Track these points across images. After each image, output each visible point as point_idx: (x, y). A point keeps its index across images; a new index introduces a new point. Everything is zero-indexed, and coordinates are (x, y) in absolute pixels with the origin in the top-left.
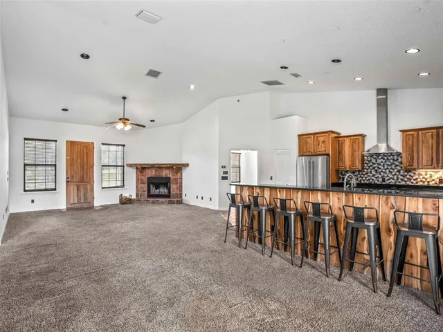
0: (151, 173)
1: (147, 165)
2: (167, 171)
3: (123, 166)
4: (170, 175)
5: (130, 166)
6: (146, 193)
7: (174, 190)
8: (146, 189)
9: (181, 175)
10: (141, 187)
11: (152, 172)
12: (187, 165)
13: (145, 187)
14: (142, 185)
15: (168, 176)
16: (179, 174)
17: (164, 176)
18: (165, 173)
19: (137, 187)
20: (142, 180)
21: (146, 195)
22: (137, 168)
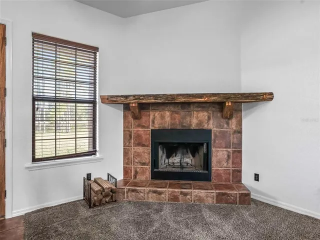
0: (162, 119)
1: (156, 97)
2: (203, 115)
3: (93, 102)
4: (211, 125)
5: (110, 100)
6: (149, 167)
7: (219, 162)
8: (147, 157)
9: (240, 123)
10: (138, 155)
11: (162, 117)
12: (267, 97)
13: (146, 154)
14: (140, 149)
15: (206, 127)
16: (233, 122)
17: (193, 126)
18: (197, 119)
19: (126, 153)
20: (138, 136)
21: (148, 174)
22: (127, 107)
